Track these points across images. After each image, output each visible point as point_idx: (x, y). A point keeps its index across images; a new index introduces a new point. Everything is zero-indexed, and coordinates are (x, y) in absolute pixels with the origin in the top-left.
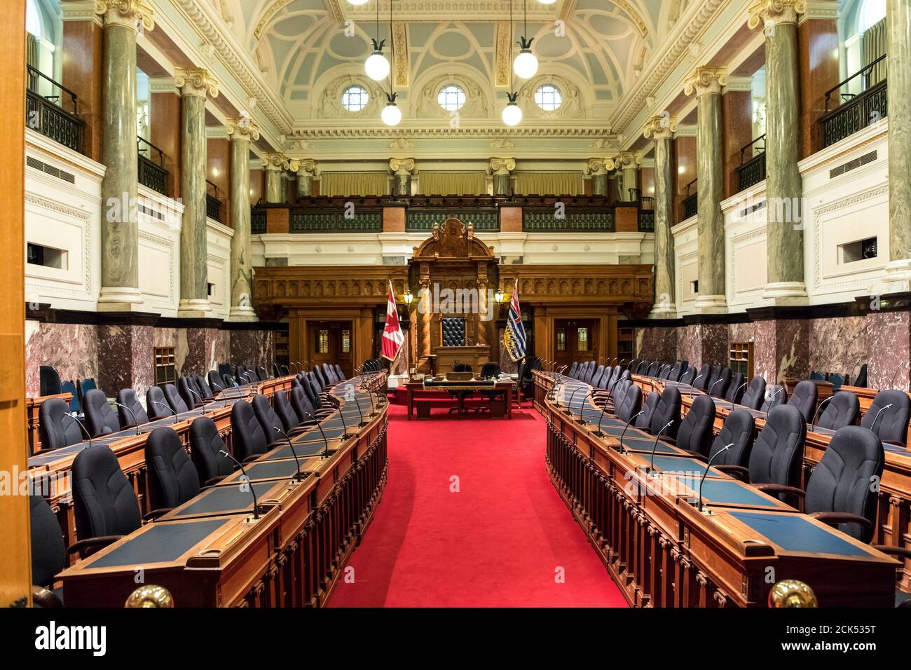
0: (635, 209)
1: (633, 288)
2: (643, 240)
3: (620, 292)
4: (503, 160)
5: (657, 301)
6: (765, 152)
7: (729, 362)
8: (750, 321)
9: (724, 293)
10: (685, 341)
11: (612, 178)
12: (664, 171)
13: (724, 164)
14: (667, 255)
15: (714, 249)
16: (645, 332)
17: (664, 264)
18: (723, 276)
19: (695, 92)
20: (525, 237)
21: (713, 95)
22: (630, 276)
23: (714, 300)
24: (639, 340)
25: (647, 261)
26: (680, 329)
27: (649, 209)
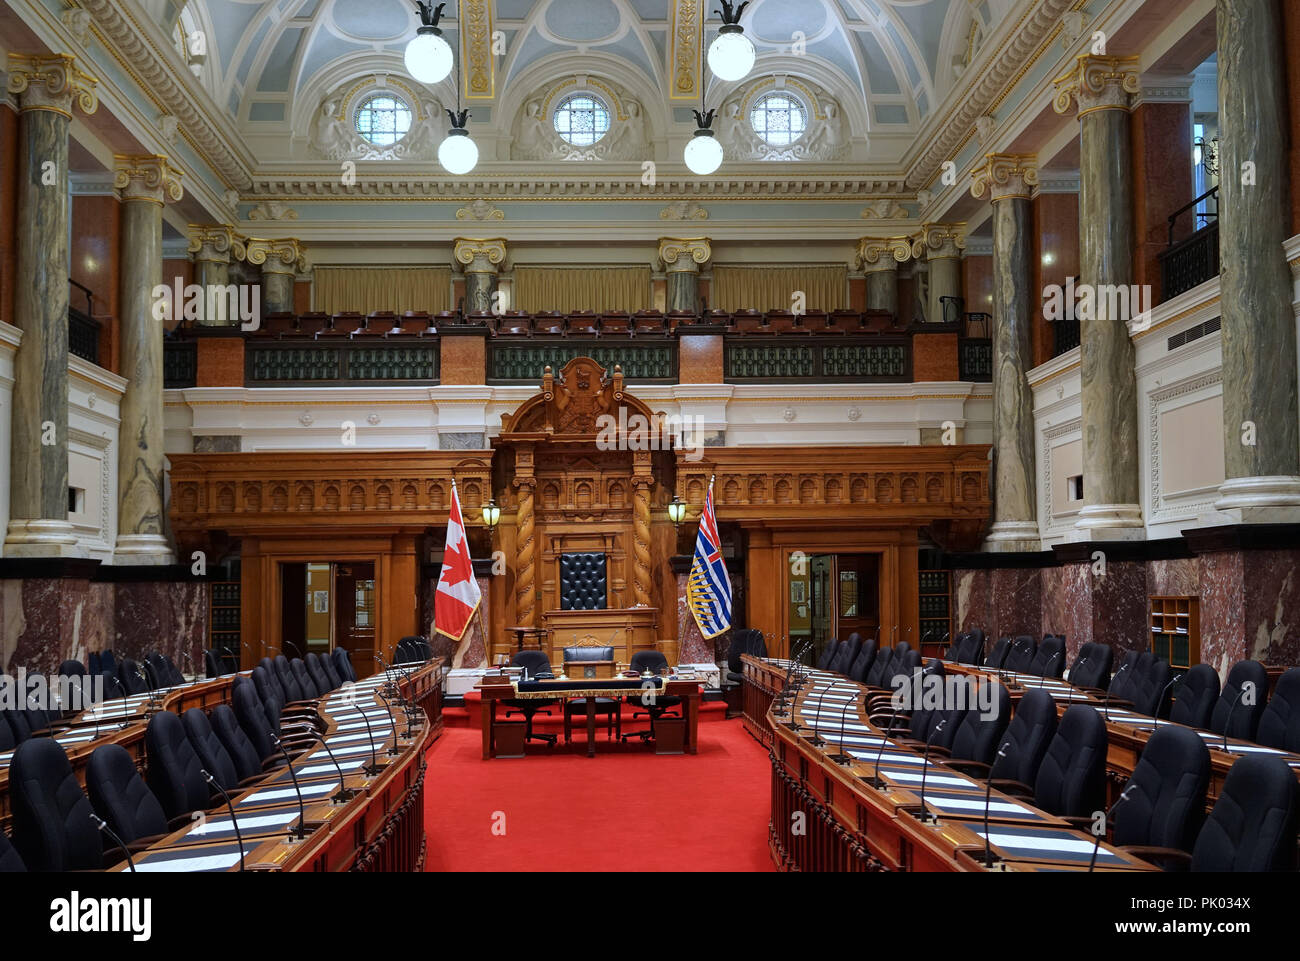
0: (954, 337)
1: (949, 492)
2: (969, 397)
3: (923, 500)
4: (687, 243)
5: (999, 516)
6: (1216, 223)
7: (1150, 637)
8: (1190, 556)
9: (1136, 500)
10: (1057, 597)
11: (907, 276)
12: (1013, 261)
13: (1134, 246)
14: (1018, 426)
15: (1114, 416)
16: (976, 579)
17: (1014, 444)
18: (1134, 466)
19: (1075, 105)
20: (729, 394)
21: (1111, 112)
22: (944, 467)
23: (1117, 515)
24: (963, 594)
25: (977, 438)
26: (1047, 573)
27: (982, 336)
